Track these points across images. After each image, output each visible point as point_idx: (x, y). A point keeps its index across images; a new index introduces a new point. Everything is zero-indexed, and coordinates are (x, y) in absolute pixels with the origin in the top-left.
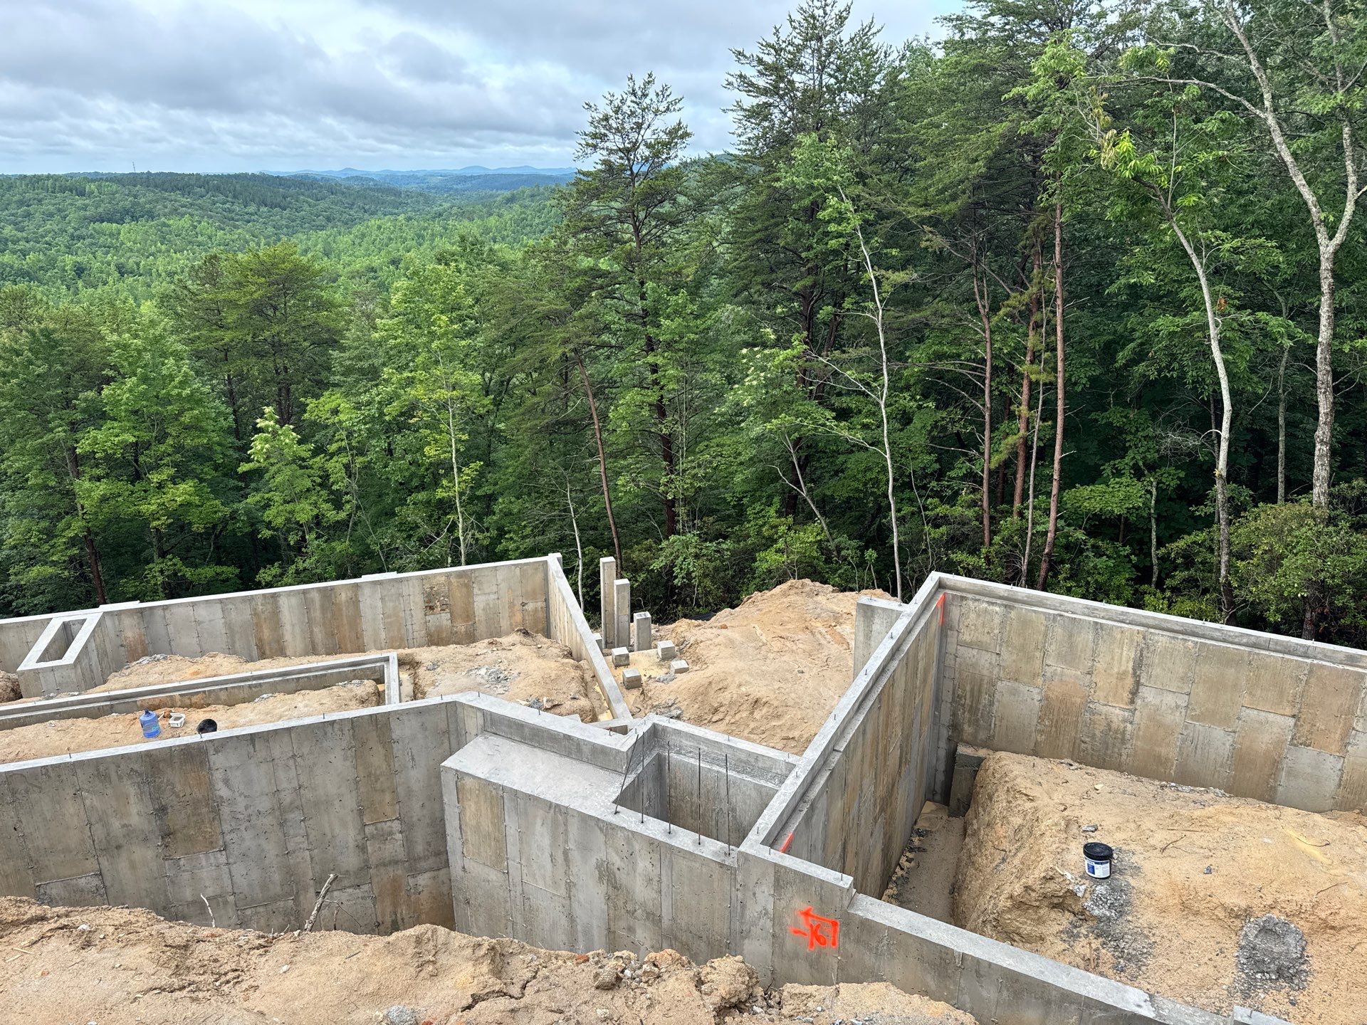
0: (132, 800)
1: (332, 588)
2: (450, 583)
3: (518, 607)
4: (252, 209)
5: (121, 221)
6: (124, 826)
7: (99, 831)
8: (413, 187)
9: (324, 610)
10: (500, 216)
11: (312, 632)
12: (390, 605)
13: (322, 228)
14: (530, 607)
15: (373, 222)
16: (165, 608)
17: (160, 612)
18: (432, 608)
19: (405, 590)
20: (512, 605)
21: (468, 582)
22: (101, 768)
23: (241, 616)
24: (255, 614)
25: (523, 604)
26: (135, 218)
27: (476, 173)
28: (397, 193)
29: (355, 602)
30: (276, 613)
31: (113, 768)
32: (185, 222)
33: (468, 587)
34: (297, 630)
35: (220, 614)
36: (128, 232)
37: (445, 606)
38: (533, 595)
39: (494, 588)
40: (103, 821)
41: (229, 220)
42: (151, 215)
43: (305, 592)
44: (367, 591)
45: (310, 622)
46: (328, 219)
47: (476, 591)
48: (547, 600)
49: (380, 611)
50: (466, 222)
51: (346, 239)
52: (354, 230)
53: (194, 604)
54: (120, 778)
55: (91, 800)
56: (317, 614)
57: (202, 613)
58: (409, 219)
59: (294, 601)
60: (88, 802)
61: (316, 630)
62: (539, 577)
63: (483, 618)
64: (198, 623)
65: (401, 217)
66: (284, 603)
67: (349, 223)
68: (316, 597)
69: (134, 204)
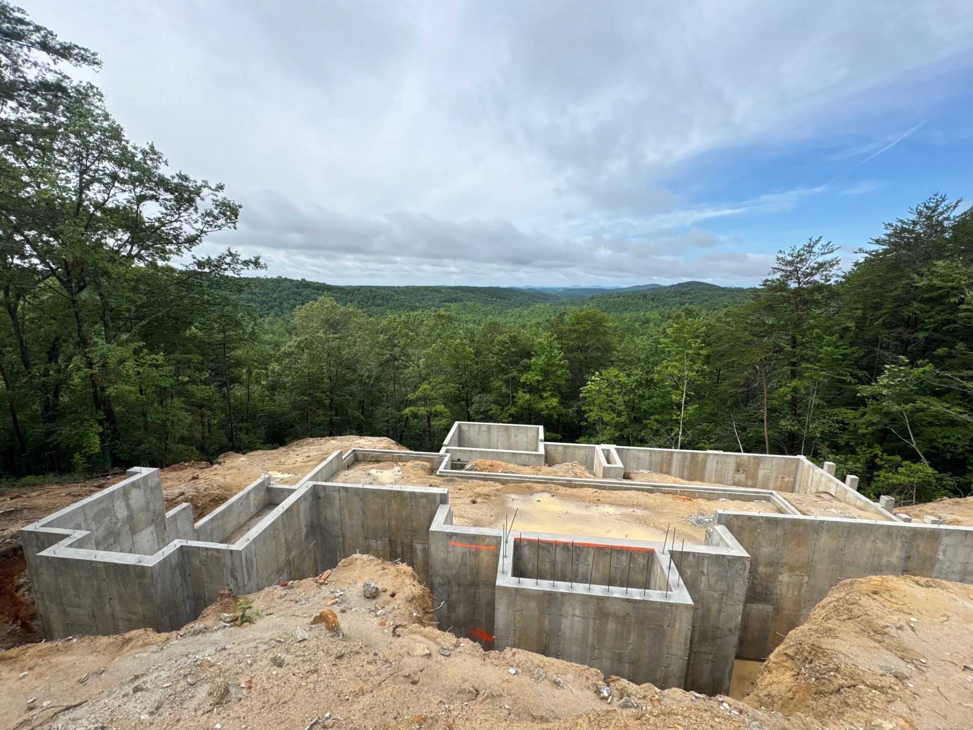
0: (898, 549)
1: (697, 454)
2: (749, 461)
3: (780, 478)
4: (494, 299)
5: (452, 302)
6: (888, 561)
7: (876, 561)
8: (552, 293)
9: (691, 462)
10: (588, 304)
11: (683, 472)
12: (720, 466)
13: (518, 307)
14: (786, 480)
15: (537, 306)
16: (628, 449)
17: (626, 451)
18: (738, 471)
19: (728, 460)
20: (777, 477)
21: (758, 462)
22: (891, 530)
23: (656, 459)
24: (662, 459)
25: (783, 478)
26: (456, 301)
27: (577, 288)
28: (546, 295)
29: (705, 462)
30: (671, 460)
31: (896, 531)
32: (472, 303)
33: (758, 464)
34: (678, 469)
35: (648, 456)
36: (453, 306)
37: (744, 471)
38: (789, 475)
39: (770, 467)
40: (880, 556)
41: (486, 303)
42: (461, 301)
43: (685, 453)
44: (711, 457)
45: (684, 467)
46: (520, 304)
47: (761, 467)
48: (795, 478)
49: (715, 467)
50: (574, 307)
51: (526, 312)
52: (530, 309)
53: (639, 450)
54: (897, 537)
55: (880, 545)
56: (687, 464)
57: (642, 455)
58: (551, 305)
59: (679, 456)
60: (878, 545)
61: (685, 471)
62: (794, 466)
63: (761, 481)
64: (639, 458)
65: (548, 304)
66: (675, 456)
67: (528, 306)
68: (689, 456)
69: (457, 297)
